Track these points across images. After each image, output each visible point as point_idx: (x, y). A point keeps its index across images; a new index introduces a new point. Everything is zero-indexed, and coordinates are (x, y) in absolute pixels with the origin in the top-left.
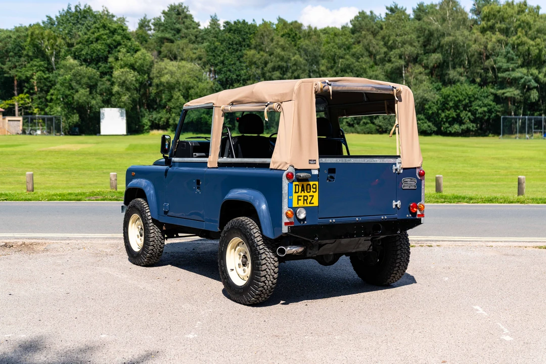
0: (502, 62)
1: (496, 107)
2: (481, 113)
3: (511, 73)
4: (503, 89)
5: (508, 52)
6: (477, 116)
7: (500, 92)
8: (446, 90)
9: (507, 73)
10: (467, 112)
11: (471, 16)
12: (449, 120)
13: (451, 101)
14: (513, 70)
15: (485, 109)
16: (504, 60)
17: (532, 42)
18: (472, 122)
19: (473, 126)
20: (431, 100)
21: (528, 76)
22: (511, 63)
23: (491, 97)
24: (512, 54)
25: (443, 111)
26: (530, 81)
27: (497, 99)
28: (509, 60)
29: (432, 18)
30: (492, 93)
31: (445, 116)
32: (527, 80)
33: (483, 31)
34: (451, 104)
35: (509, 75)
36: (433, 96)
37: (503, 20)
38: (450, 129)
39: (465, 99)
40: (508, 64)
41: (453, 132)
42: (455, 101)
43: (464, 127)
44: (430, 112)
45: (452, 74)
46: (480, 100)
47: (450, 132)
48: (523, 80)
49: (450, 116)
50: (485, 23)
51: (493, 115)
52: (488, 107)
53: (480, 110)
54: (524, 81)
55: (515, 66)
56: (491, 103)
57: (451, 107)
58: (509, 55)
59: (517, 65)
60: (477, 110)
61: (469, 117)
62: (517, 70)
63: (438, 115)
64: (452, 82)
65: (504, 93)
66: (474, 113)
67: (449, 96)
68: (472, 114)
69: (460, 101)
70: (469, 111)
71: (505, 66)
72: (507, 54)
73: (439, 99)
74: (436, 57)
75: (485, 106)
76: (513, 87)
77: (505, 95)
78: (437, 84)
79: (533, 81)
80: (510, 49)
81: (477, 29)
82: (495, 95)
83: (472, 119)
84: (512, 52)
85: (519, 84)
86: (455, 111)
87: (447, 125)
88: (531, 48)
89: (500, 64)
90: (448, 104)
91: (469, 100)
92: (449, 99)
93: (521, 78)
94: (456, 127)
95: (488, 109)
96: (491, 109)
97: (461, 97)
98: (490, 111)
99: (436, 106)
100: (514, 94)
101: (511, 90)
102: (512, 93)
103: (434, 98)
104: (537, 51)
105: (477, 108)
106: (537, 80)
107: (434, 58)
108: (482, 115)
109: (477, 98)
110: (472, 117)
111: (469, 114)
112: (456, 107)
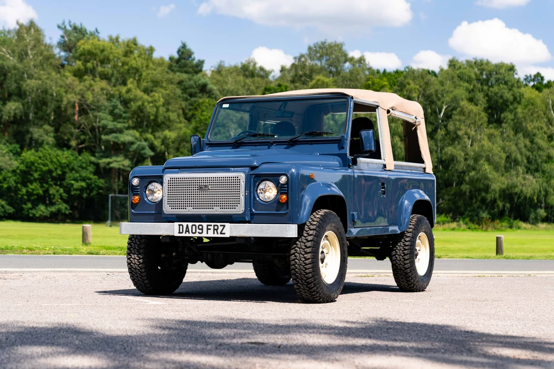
0: (107, 121)
1: (98, 181)
2: (76, 190)
3: (118, 135)
4: (107, 157)
5: (115, 107)
6: (72, 193)
7: (103, 161)
8: (29, 155)
9: (114, 135)
10: (58, 187)
11: (59, 53)
12: (33, 198)
13: (36, 171)
14: (120, 131)
15: (83, 184)
16: (110, 117)
17: (146, 97)
18: (65, 201)
19: (66, 208)
20: (6, 169)
21: (140, 141)
22: (120, 122)
23: (91, 168)
24: (120, 109)
25: (25, 186)
26: (143, 148)
27: (100, 171)
28: (116, 117)
29: (4, 50)
30: (91, 163)
31: (27, 192)
32: (141, 148)
33: (79, 74)
34: (36, 175)
35: (116, 138)
36: (10, 163)
37: (104, 61)
38: (34, 211)
39: (56, 169)
40: (115, 123)
41: (37, 215)
42: (41, 171)
43: (53, 209)
44: (5, 186)
45: (36, 132)
46: (77, 172)
47: (34, 215)
48: (135, 147)
49: (35, 192)
50: (83, 64)
51: (95, 192)
52: (88, 181)
53: (77, 185)
54: (137, 148)
55: (124, 127)
56: (91, 176)
57: (35, 180)
58: (117, 111)
59: (126, 125)
60: (72, 185)
61: (60, 195)
62: (126, 132)
63: (17, 190)
64: (36, 144)
65: (109, 163)
66: (68, 189)
67: (33, 163)
68: (65, 192)
69: (50, 171)
70: (61, 186)
71: (111, 125)
72: (114, 110)
73: (18, 168)
74: (13, 107)
75: (83, 180)
76: (121, 156)
77: (112, 165)
78: (13, 146)
79: (147, 148)
80: (118, 103)
81: (70, 72)
82: (97, 165)
83: (64, 198)
84: (120, 106)
85: (128, 151)
86: (42, 187)
87: (29, 205)
88: (146, 104)
89: (104, 122)
90: (32, 175)
91: (61, 170)
92: (34, 168)
93: (132, 143)
94: (42, 209)
95: (87, 184)
96: (91, 184)
97: (51, 167)
98: (89, 188)
99: (14, 178)
100: (123, 165)
101: (119, 159)
102: (121, 163)
103: (10, 165)
104: (155, 109)
105: (73, 182)
106: (152, 147)
107: (11, 109)
108: (78, 192)
109: (73, 169)
110: (65, 195)
111: (61, 190)
112: (42, 180)
